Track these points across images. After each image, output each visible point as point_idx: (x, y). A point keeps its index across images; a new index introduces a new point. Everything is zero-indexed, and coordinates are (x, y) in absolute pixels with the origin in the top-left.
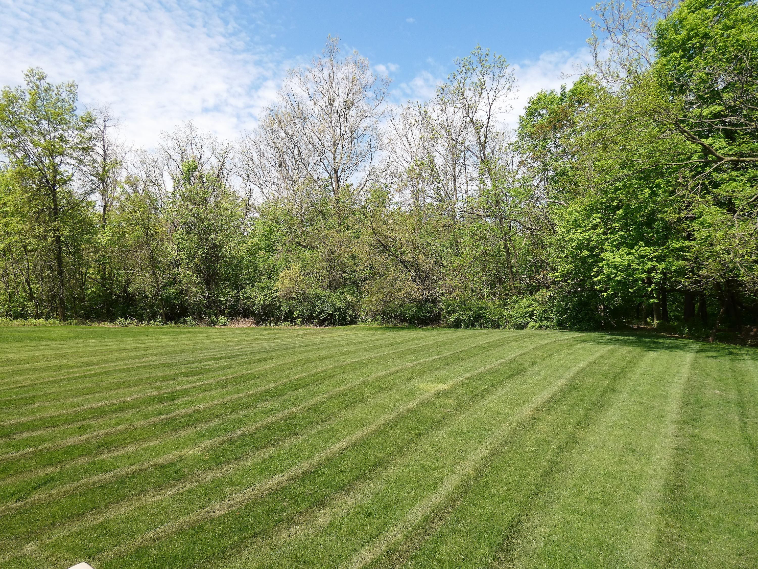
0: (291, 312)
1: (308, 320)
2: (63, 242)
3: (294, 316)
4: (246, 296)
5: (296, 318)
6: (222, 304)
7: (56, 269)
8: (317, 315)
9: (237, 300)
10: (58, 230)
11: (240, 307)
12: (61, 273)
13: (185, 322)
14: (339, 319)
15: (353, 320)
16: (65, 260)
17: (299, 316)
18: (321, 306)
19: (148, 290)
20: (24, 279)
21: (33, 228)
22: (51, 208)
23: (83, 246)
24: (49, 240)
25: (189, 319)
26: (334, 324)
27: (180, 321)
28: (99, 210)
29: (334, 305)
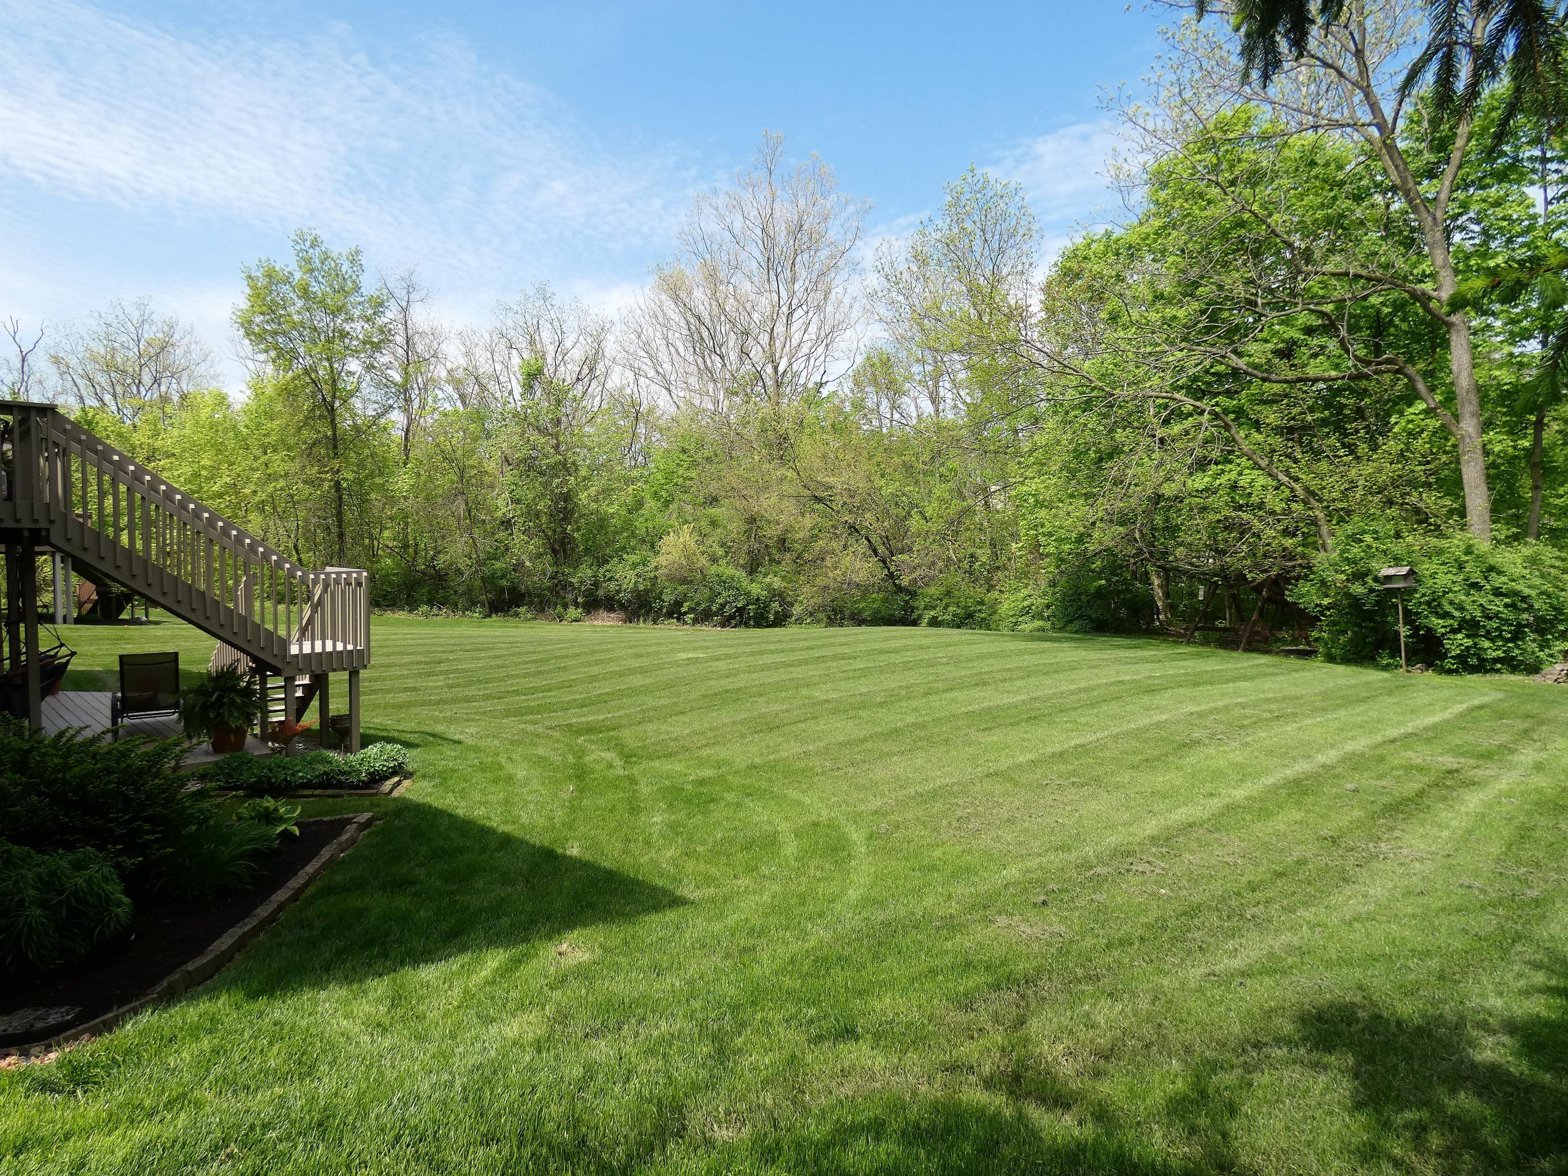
0: (678, 604)
1: (704, 617)
2: (345, 489)
3: (684, 610)
4: (608, 575)
5: (685, 613)
6: (574, 589)
7: (335, 530)
8: (719, 609)
9: (596, 584)
10: (338, 471)
11: (601, 593)
12: (341, 536)
13: (517, 615)
14: (754, 618)
15: (780, 621)
16: (348, 516)
17: (691, 610)
18: (725, 594)
19: (462, 563)
20: (291, 545)
21: (303, 467)
22: (327, 437)
23: (373, 496)
24: (326, 486)
25: (522, 609)
26: (747, 625)
27: (511, 613)
28: (398, 434)
29: (748, 594)
